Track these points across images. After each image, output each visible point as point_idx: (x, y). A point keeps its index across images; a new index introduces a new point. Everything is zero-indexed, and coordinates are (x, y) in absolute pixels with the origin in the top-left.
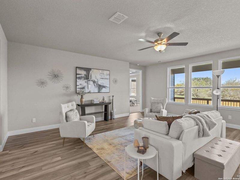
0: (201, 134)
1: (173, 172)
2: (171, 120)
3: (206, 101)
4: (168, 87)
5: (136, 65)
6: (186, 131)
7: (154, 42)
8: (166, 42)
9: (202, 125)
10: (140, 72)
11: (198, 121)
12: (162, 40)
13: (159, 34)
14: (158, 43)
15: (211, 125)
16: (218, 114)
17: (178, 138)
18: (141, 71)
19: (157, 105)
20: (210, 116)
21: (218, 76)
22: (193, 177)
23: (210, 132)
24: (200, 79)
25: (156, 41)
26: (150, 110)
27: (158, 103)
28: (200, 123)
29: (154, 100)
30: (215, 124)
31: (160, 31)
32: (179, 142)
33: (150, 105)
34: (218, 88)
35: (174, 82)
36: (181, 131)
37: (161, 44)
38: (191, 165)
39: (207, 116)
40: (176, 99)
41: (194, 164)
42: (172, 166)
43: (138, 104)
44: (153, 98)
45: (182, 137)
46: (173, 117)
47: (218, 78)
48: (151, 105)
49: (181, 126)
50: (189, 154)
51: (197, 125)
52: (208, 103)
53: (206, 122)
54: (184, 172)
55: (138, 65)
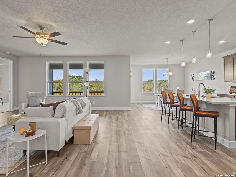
0: (78, 112)
1: (59, 143)
2: (55, 105)
3: (79, 94)
4: (47, 81)
5: (5, 53)
6: (68, 110)
7: (35, 33)
8: (48, 38)
9: (78, 105)
10: (11, 63)
11: (76, 103)
12: (44, 34)
13: (41, 27)
14: (40, 36)
15: (84, 105)
16: (87, 98)
17: (62, 117)
18: (11, 61)
19: (36, 99)
20: (83, 100)
21: (87, 73)
22: (73, 144)
23: (83, 110)
24: (74, 77)
25: (39, 33)
26: (27, 104)
27: (37, 97)
28: (77, 104)
29: (31, 94)
30: (86, 104)
31: (42, 25)
32: (64, 119)
33: (27, 99)
34: (87, 81)
35: (52, 77)
36: (64, 111)
37: (43, 37)
38: (71, 136)
39: (81, 100)
40: (54, 94)
41: (73, 135)
42: (58, 137)
43: (4, 103)
44: (30, 92)
45: (66, 115)
46: (57, 103)
47: (87, 74)
48: (29, 100)
49: (64, 107)
50: (70, 128)
51: (75, 106)
52: (80, 95)
53: (80, 103)
54: (67, 141)
55: (8, 53)
